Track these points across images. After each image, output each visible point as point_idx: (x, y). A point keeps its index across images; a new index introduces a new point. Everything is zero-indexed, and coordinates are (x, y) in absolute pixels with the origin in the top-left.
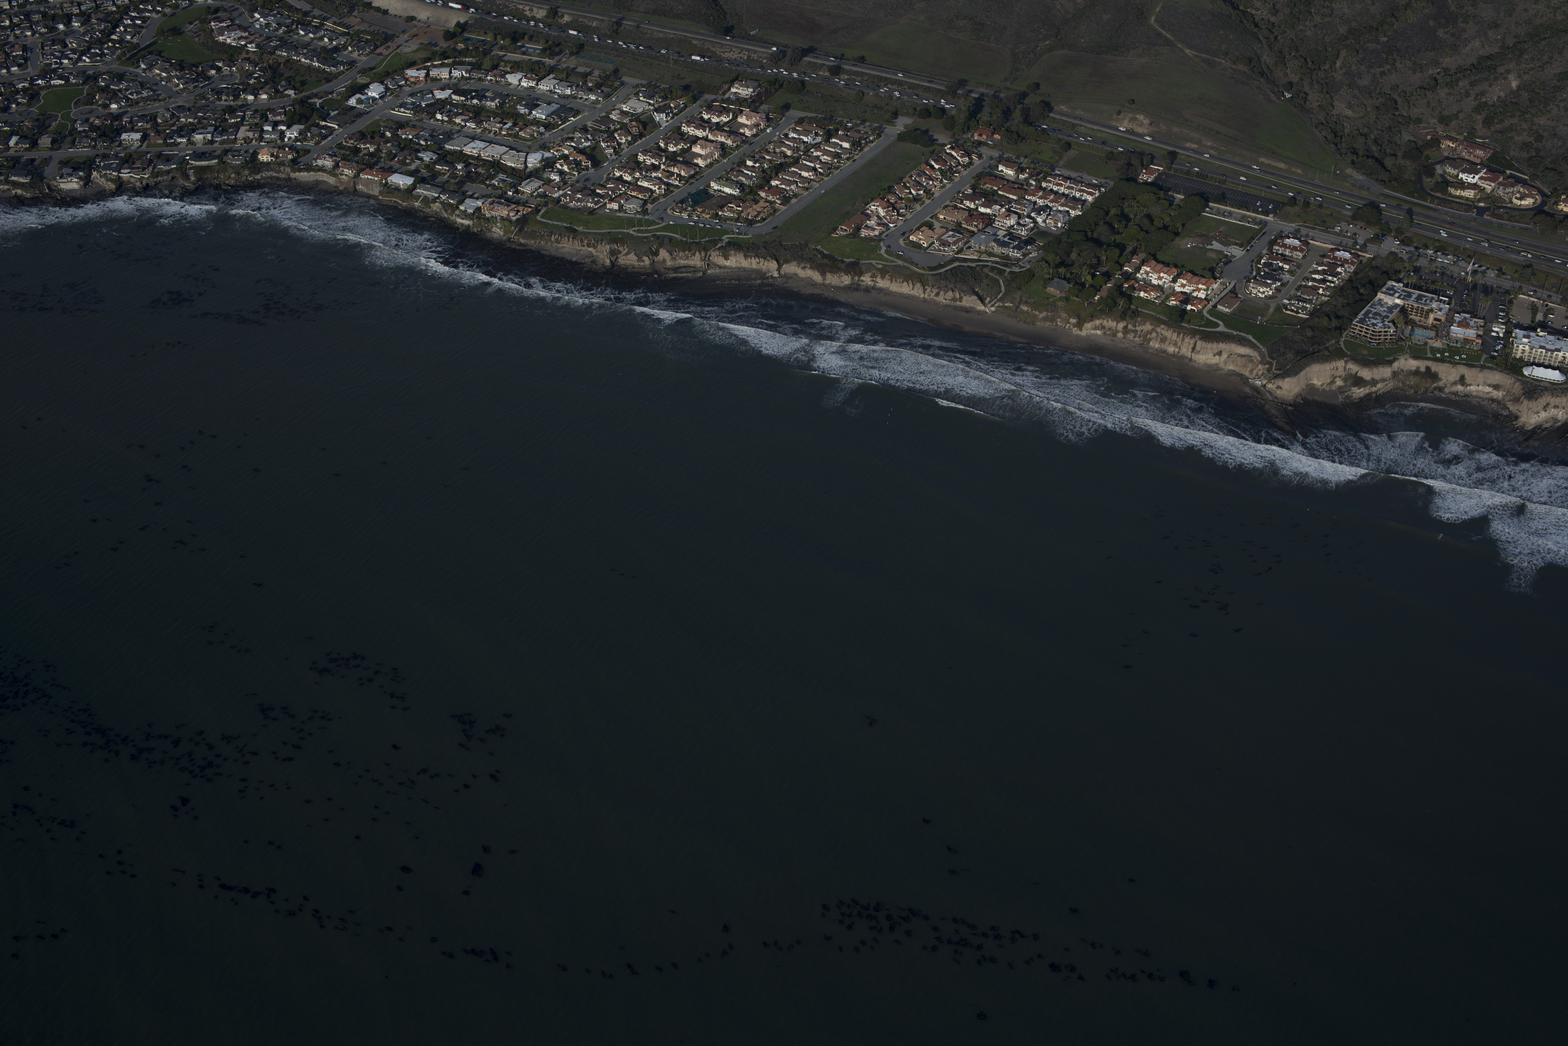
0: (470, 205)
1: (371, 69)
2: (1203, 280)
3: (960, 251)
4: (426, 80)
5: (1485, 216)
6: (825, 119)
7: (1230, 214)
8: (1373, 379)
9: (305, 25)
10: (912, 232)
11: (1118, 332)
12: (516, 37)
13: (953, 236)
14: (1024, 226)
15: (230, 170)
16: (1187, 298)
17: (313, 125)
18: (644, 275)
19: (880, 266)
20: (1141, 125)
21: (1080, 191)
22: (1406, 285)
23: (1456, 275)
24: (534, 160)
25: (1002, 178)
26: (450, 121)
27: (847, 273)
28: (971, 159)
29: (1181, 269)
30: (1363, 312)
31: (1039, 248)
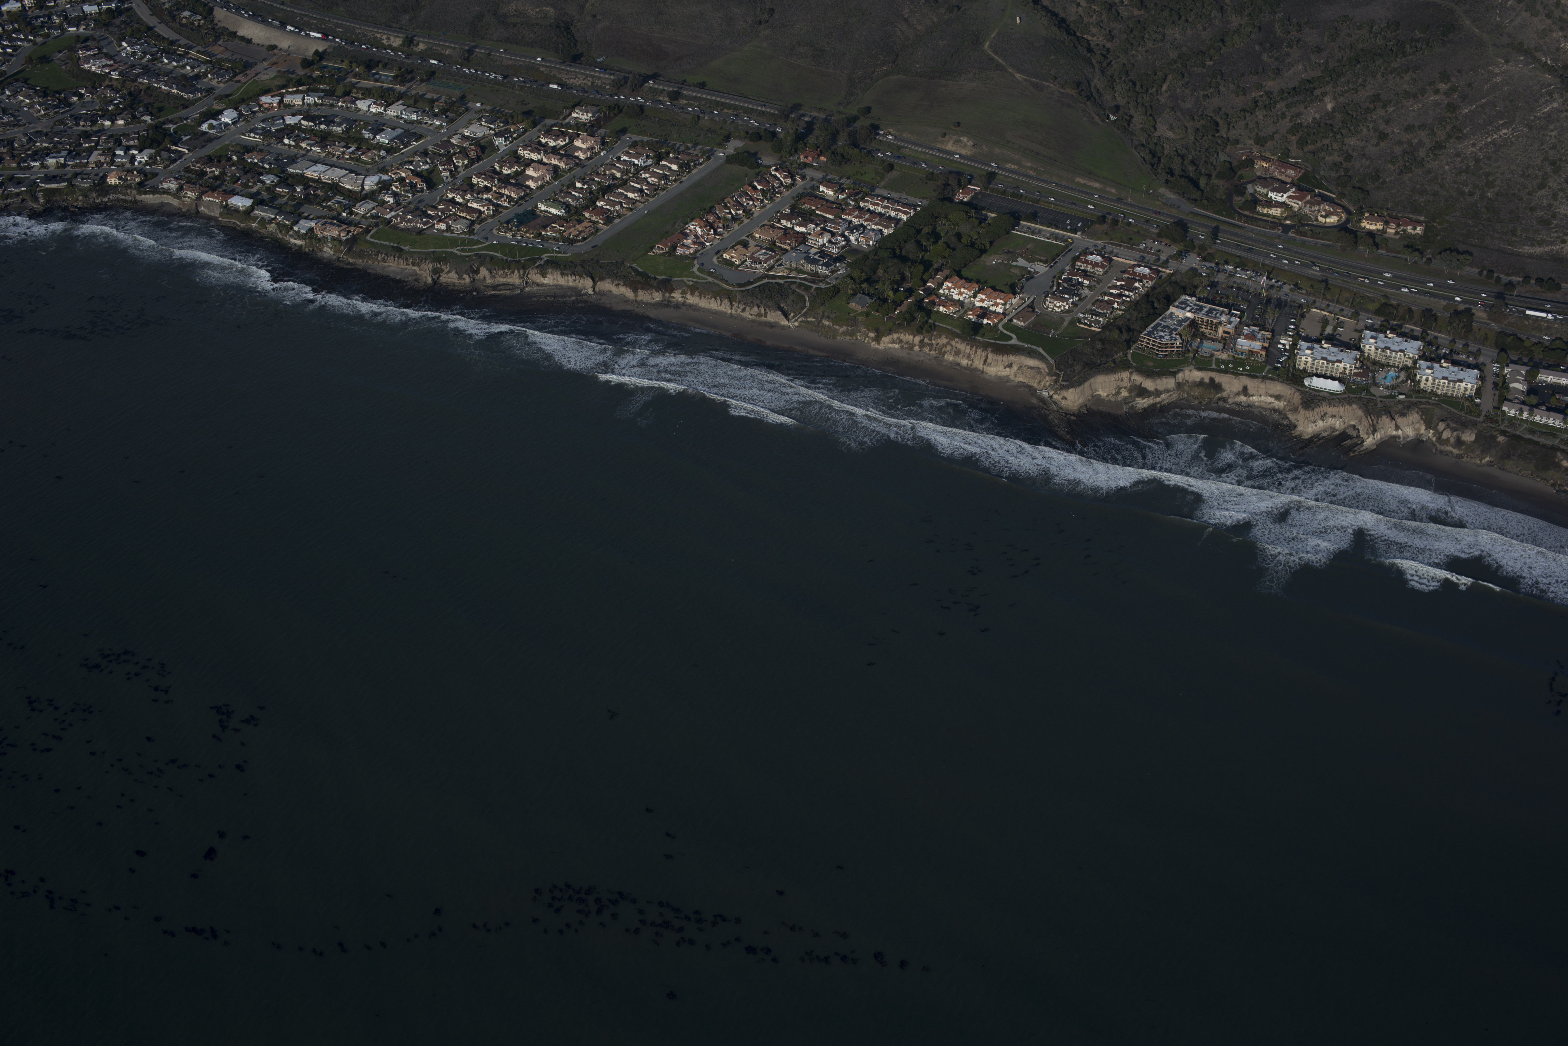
0: (303, 226)
1: (228, 96)
2: (1002, 295)
3: (771, 268)
4: (279, 107)
5: (1290, 234)
6: (657, 142)
7: (1040, 232)
8: (1156, 390)
9: (169, 53)
10: (725, 250)
11: (915, 345)
12: (370, 65)
13: (765, 254)
14: (835, 244)
15: (78, 193)
16: (984, 312)
17: (163, 150)
18: (463, 292)
19: (691, 283)
20: (965, 146)
21: (896, 210)
22: (1199, 300)
23: (1252, 290)
24: (370, 183)
25: (823, 198)
26: (297, 146)
27: (658, 289)
28: (794, 180)
29: (982, 284)
30: (1152, 325)
31: (849, 265)
